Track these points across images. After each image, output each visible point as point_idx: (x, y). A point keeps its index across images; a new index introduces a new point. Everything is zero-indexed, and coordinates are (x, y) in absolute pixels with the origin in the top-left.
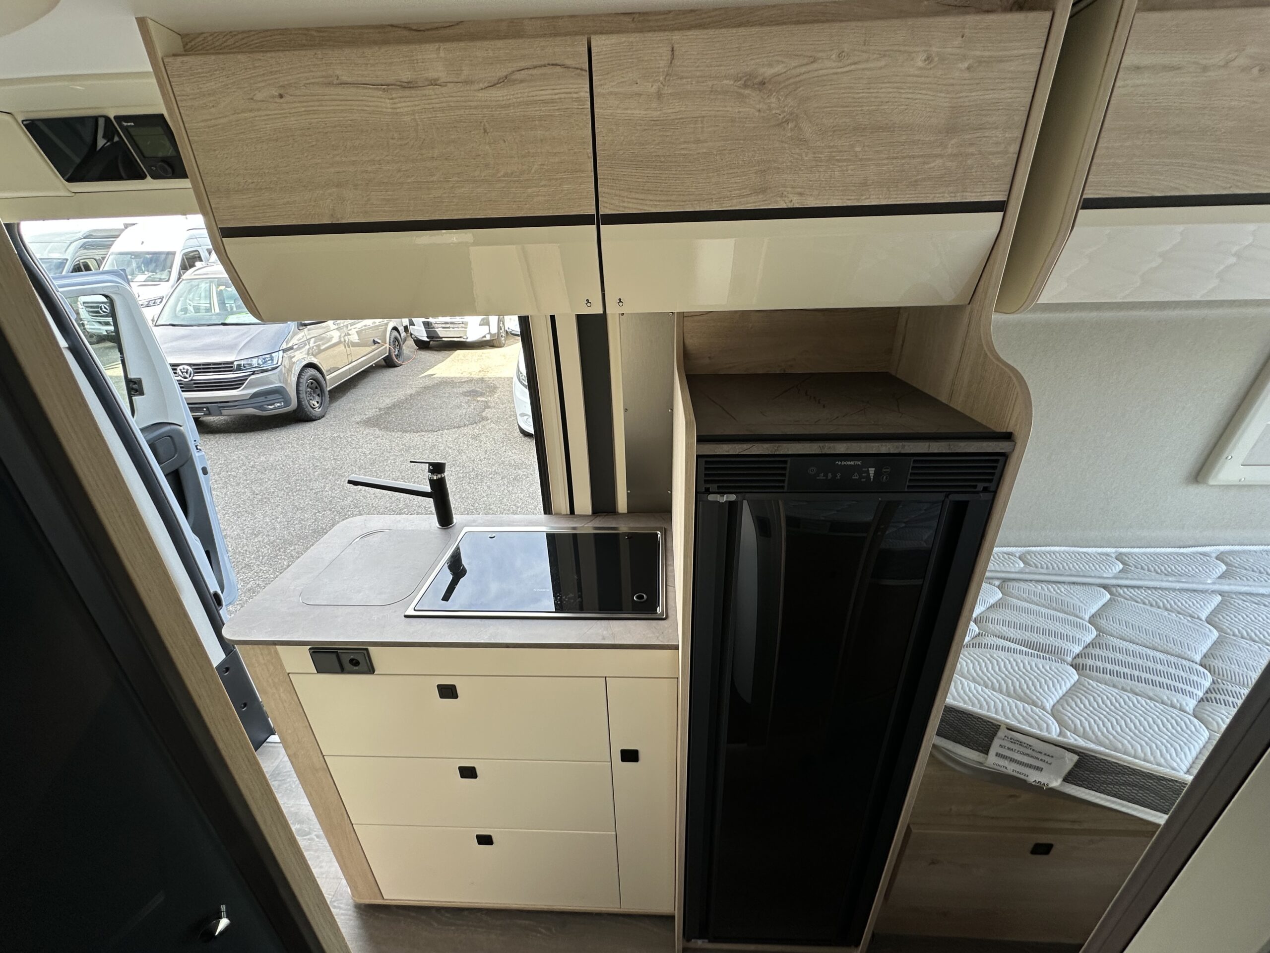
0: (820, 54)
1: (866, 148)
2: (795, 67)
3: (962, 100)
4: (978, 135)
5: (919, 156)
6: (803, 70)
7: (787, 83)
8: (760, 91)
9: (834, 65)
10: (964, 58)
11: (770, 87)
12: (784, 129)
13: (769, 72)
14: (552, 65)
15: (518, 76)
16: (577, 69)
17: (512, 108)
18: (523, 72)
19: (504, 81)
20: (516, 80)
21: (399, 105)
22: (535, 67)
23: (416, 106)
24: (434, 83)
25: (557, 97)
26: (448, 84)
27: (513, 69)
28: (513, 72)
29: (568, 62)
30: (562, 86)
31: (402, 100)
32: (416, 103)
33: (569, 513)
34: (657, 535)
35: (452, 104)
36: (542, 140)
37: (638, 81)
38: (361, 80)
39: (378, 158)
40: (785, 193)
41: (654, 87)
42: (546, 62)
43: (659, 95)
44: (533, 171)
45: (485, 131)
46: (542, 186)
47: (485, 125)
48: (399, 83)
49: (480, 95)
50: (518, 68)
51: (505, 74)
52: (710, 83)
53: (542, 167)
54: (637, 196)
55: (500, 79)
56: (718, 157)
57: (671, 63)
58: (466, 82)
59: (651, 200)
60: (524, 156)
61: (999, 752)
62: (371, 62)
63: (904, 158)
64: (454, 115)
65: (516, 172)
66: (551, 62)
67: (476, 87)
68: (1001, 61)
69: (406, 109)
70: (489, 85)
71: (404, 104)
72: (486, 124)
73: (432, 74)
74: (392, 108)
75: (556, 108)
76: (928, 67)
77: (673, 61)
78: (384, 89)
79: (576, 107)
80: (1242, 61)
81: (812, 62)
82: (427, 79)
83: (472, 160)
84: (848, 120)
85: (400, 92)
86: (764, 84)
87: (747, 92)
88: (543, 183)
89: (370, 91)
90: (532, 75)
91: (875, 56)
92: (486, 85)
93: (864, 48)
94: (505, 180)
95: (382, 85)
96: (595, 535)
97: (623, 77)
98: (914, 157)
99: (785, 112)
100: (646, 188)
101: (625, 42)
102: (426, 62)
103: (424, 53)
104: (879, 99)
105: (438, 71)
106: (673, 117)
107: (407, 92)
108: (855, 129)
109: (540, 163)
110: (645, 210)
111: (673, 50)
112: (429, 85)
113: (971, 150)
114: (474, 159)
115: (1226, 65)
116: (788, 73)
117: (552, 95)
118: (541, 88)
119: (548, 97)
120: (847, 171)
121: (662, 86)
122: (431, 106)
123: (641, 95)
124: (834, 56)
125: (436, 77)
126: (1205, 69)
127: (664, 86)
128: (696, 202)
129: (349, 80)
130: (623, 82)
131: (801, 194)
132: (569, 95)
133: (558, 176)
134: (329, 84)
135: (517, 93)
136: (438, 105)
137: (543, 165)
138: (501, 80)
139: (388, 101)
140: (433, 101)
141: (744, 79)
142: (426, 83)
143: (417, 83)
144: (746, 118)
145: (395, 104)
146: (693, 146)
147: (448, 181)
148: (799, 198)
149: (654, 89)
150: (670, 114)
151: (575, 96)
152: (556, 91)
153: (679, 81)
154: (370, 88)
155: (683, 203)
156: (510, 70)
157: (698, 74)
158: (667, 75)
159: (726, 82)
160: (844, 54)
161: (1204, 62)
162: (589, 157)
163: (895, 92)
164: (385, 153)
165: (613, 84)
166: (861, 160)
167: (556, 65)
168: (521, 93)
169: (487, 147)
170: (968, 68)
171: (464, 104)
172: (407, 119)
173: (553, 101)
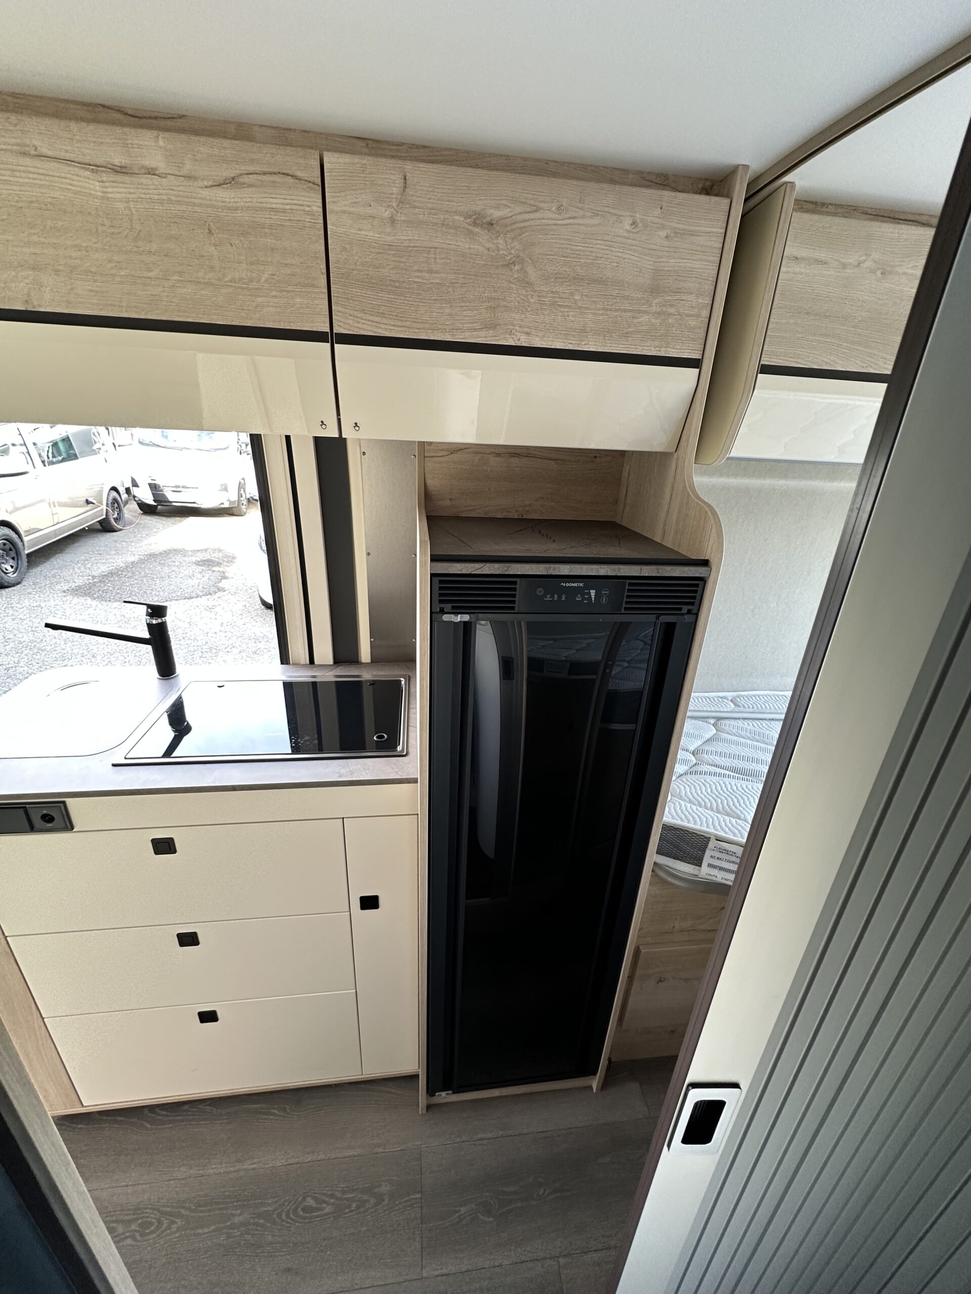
0: (542, 205)
1: (585, 298)
2: (520, 213)
3: (662, 264)
4: (675, 298)
5: (630, 311)
6: (526, 216)
7: (514, 227)
8: (489, 231)
9: (554, 216)
10: (663, 227)
11: (498, 228)
12: (511, 270)
13: (497, 214)
14: (283, 174)
15: (246, 179)
16: (310, 182)
17: (240, 211)
18: (251, 176)
19: (230, 182)
20: (244, 184)
21: (110, 190)
22: (265, 173)
23: (130, 193)
24: (151, 172)
25: (288, 207)
26: (169, 176)
27: (241, 172)
28: (241, 175)
29: (299, 174)
30: (293, 197)
31: (114, 184)
32: (132, 191)
33: (308, 662)
34: (400, 681)
35: (173, 198)
36: (272, 249)
37: (372, 204)
38: (63, 155)
39: (85, 245)
40: (513, 331)
41: (387, 212)
42: (277, 170)
43: (392, 221)
44: (263, 280)
45: (210, 231)
46: (273, 296)
47: (209, 225)
48: (110, 166)
49: (205, 193)
50: (247, 172)
51: (233, 175)
52: (442, 217)
53: (273, 277)
54: (371, 318)
55: (226, 180)
56: (450, 289)
57: (404, 191)
58: (188, 177)
59: (386, 324)
60: (252, 263)
61: (710, 863)
62: (77, 137)
63: (617, 310)
64: (174, 210)
65: (244, 279)
66: (282, 171)
67: (200, 184)
68: (692, 235)
69: (119, 195)
70: (215, 184)
71: (116, 190)
72: (211, 224)
73: (149, 163)
74: (103, 192)
75: (287, 218)
76: (634, 231)
77: (406, 190)
78: (93, 169)
79: (308, 220)
80: (868, 264)
81: (535, 211)
82: (143, 167)
83: (196, 261)
84: (567, 270)
85: (112, 175)
86: (492, 224)
87: (477, 230)
88: (274, 293)
89: (76, 169)
90: (262, 181)
91: (590, 214)
92: (211, 183)
93: (580, 205)
94: (231, 286)
95: (90, 165)
96: (337, 682)
97: (356, 198)
98: (625, 311)
99: (511, 254)
100: (380, 311)
101: (357, 163)
102: (142, 148)
103: (140, 138)
104: (594, 254)
105: (156, 160)
106: (406, 244)
107: (119, 178)
108: (575, 278)
109: (270, 272)
110: (380, 333)
111: (405, 179)
112: (145, 174)
113: (672, 310)
114: (198, 259)
115: (858, 265)
116: (514, 218)
117: (283, 204)
118: (274, 196)
119: (278, 206)
120: (568, 316)
121: (395, 212)
122: (148, 196)
123: (374, 218)
124: (554, 209)
125: (154, 166)
126: (844, 266)
127: (397, 212)
128: (430, 331)
129: (50, 153)
130: (355, 203)
131: (528, 334)
132: (301, 208)
133: (290, 288)
134: (24, 153)
135: (245, 197)
136: (156, 197)
137: (273, 275)
138: (228, 181)
139: (97, 184)
140: (151, 192)
141: (474, 217)
142: (143, 171)
143: (131, 169)
144: (476, 255)
145: (105, 187)
146: (427, 275)
147: (169, 279)
148: (526, 337)
149: (387, 214)
150: (404, 241)
151: (307, 209)
152: (288, 201)
153: (411, 210)
154: (75, 166)
155: (417, 331)
156: (238, 172)
157: (430, 206)
158: (400, 202)
159: (456, 217)
160: (562, 208)
161: (843, 260)
162: (322, 273)
163: (607, 249)
164: (94, 240)
165: (347, 203)
166: (580, 308)
167: (288, 175)
168: (249, 197)
169: (213, 248)
170: (667, 237)
171: (186, 200)
172: (121, 206)
173: (284, 211)
